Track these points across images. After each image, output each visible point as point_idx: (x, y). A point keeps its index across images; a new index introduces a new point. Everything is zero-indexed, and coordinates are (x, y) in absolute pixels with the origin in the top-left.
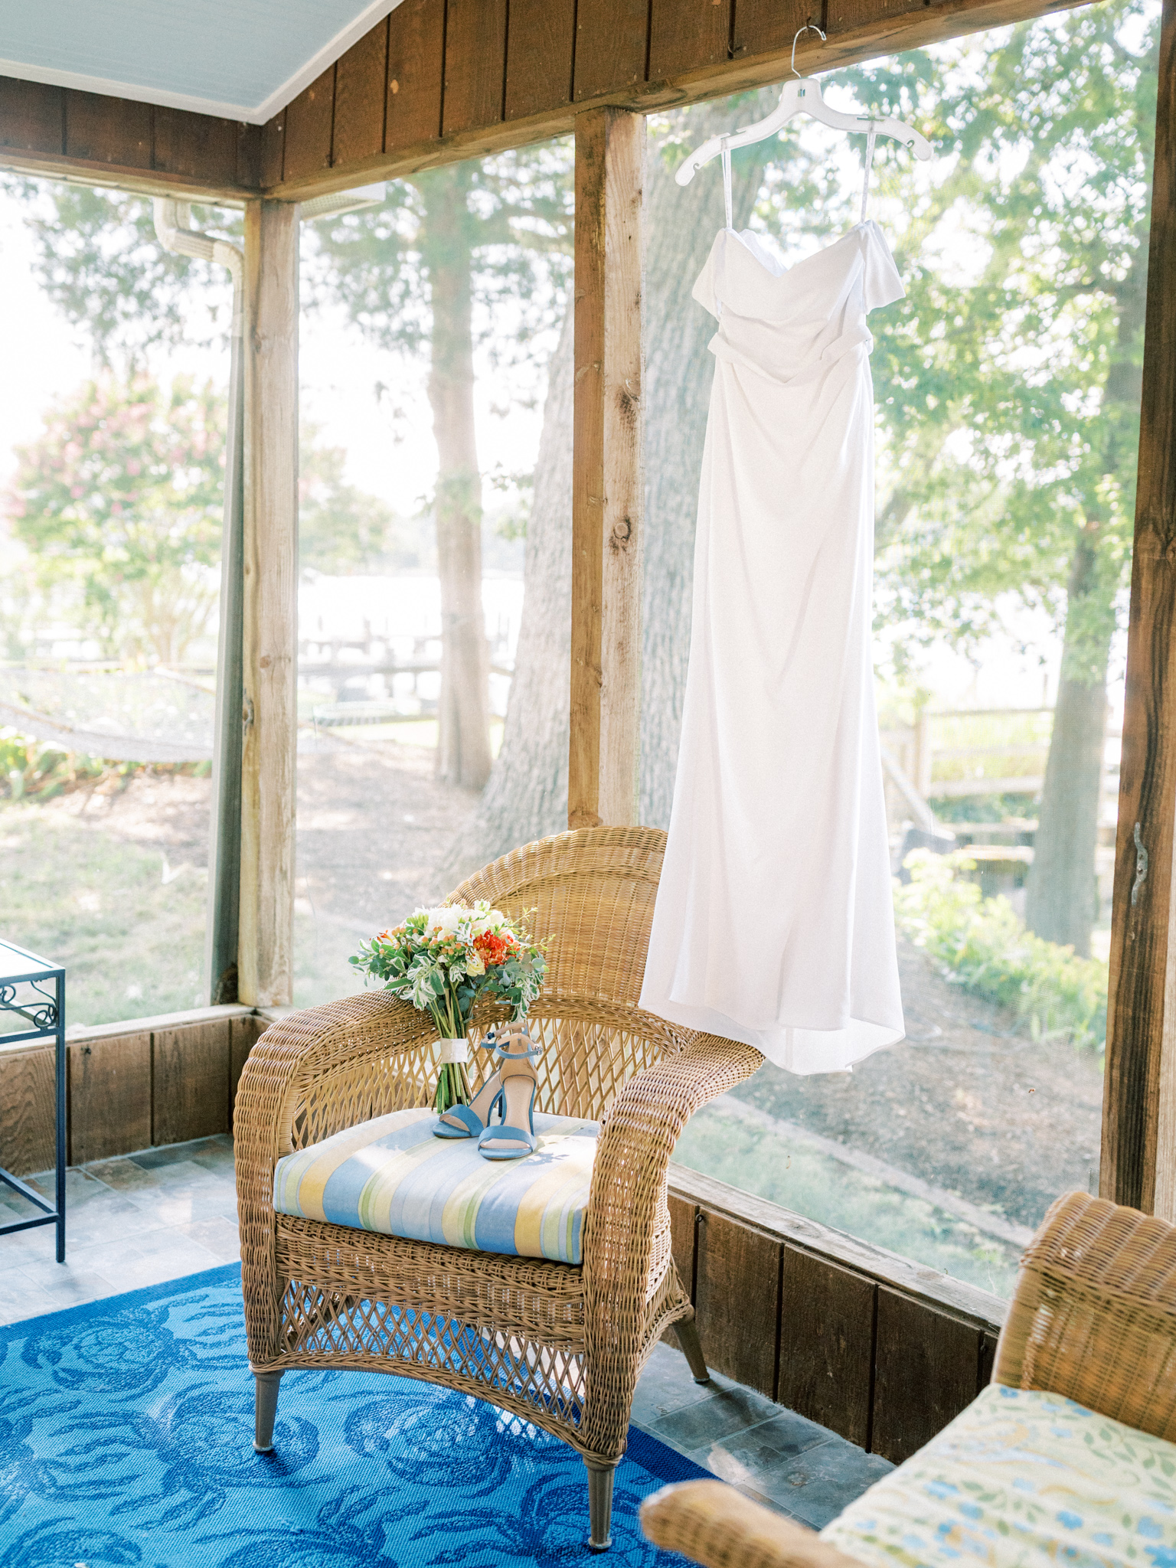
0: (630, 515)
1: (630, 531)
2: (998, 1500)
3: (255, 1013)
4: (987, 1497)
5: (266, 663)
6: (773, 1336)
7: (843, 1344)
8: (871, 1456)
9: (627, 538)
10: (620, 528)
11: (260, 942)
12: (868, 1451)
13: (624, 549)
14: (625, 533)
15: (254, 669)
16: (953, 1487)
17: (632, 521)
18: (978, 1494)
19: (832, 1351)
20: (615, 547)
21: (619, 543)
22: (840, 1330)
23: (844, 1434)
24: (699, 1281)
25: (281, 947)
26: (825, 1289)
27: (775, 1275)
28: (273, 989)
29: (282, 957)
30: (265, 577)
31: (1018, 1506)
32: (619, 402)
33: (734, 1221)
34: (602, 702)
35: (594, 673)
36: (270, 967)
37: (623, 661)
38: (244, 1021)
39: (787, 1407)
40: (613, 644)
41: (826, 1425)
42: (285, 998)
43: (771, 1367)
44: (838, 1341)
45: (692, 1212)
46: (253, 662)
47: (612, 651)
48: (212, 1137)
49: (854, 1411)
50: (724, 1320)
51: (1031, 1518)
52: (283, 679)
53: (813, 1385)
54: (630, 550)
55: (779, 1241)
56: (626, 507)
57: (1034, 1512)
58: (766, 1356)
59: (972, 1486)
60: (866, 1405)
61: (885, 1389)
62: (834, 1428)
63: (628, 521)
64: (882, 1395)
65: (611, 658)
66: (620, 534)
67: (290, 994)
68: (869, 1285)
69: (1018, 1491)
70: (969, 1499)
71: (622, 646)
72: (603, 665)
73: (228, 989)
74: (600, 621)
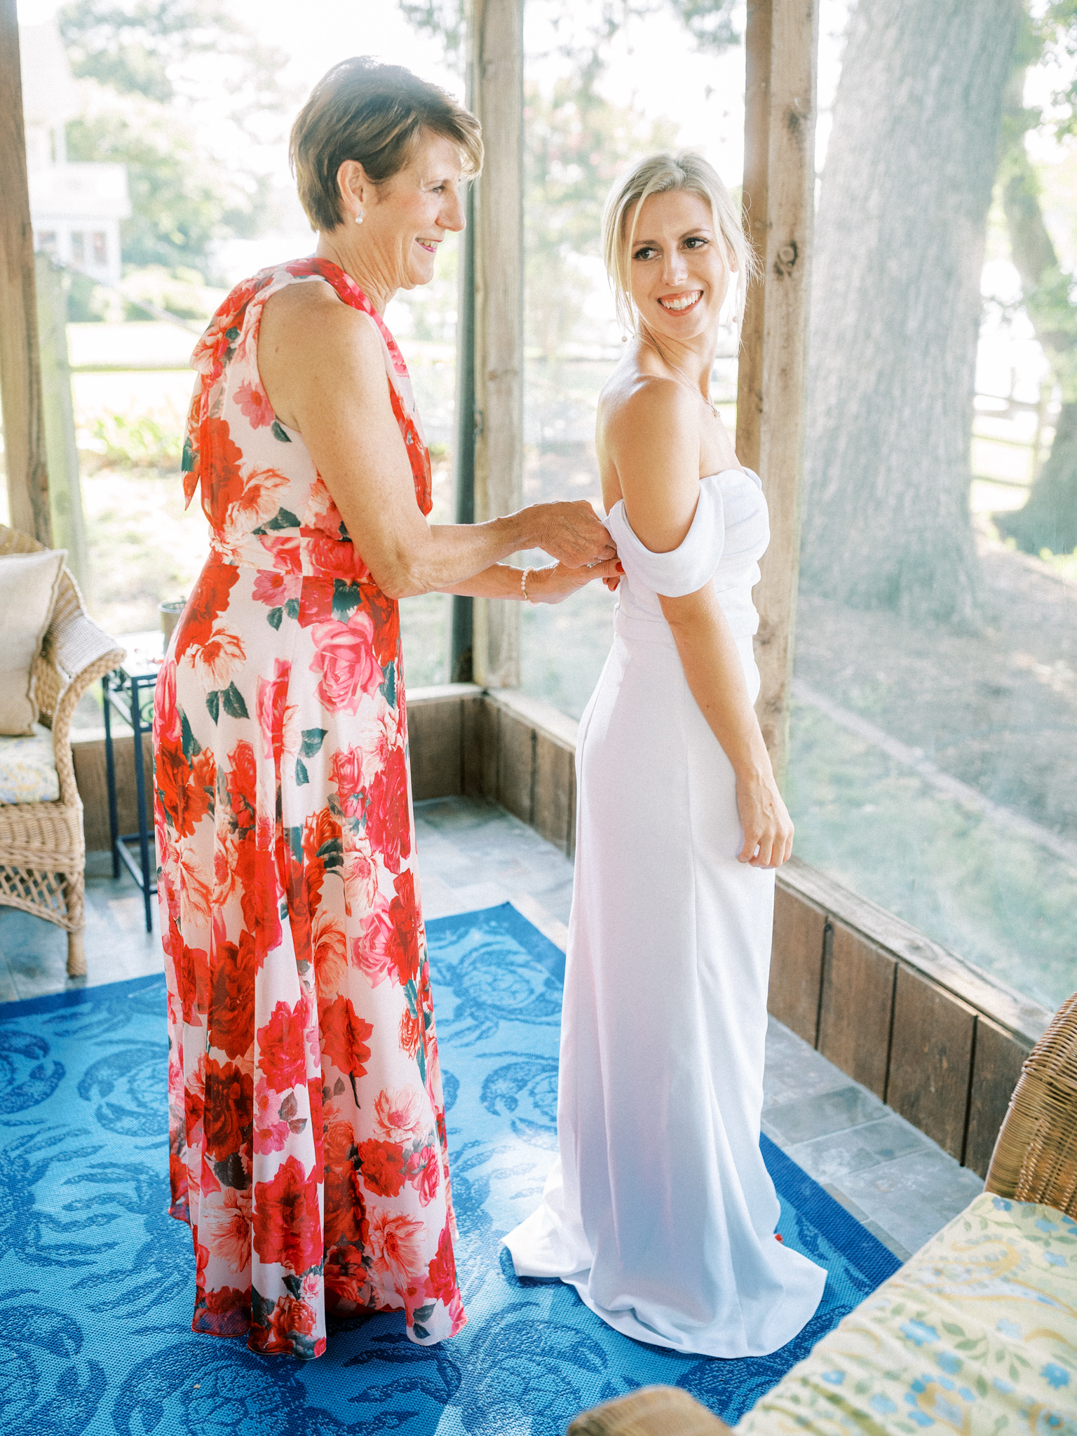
0: (797, 239)
1: (796, 255)
2: (978, 1351)
3: (485, 693)
4: (966, 1345)
5: (493, 376)
6: (885, 1045)
7: (945, 1065)
8: (964, 1170)
9: (793, 262)
10: (786, 253)
11: (490, 631)
12: (962, 1165)
13: (790, 274)
14: (791, 257)
15: (484, 384)
16: (932, 1329)
17: (799, 245)
18: (959, 1339)
19: (935, 1068)
20: (779, 272)
21: (783, 268)
22: (943, 1051)
23: (942, 1144)
24: (826, 985)
25: (510, 635)
26: (932, 1010)
27: (889, 990)
28: (502, 672)
29: (510, 644)
30: (492, 296)
31: (1000, 1357)
32: (787, 123)
33: (856, 935)
34: (763, 428)
35: (756, 399)
36: (498, 653)
37: (785, 388)
38: (474, 700)
39: (895, 1110)
40: (776, 371)
41: (927, 1133)
42: (513, 681)
43: (883, 1072)
44: (941, 1061)
45: (822, 920)
46: (483, 375)
47: (774, 377)
48: (446, 799)
49: (953, 1127)
50: (845, 1023)
51: (1014, 1373)
52: (509, 392)
53: (917, 1099)
54: (795, 275)
55: (894, 960)
56: (792, 232)
57: (1017, 1365)
58: (878, 1064)
59: (953, 1329)
60: (962, 1124)
61: (979, 1112)
62: (933, 1137)
63: (794, 246)
64: (977, 1117)
65: (773, 385)
66: (785, 258)
67: (518, 676)
68: (970, 1015)
69: (1003, 1337)
70: (946, 1345)
71: (785, 372)
72: (764, 390)
73: (464, 670)
74: (761, 347)
